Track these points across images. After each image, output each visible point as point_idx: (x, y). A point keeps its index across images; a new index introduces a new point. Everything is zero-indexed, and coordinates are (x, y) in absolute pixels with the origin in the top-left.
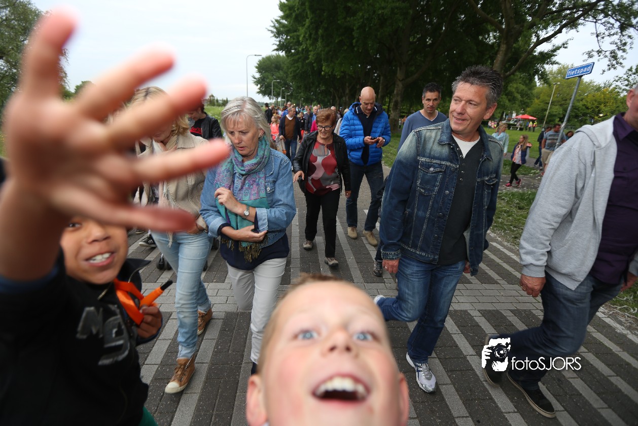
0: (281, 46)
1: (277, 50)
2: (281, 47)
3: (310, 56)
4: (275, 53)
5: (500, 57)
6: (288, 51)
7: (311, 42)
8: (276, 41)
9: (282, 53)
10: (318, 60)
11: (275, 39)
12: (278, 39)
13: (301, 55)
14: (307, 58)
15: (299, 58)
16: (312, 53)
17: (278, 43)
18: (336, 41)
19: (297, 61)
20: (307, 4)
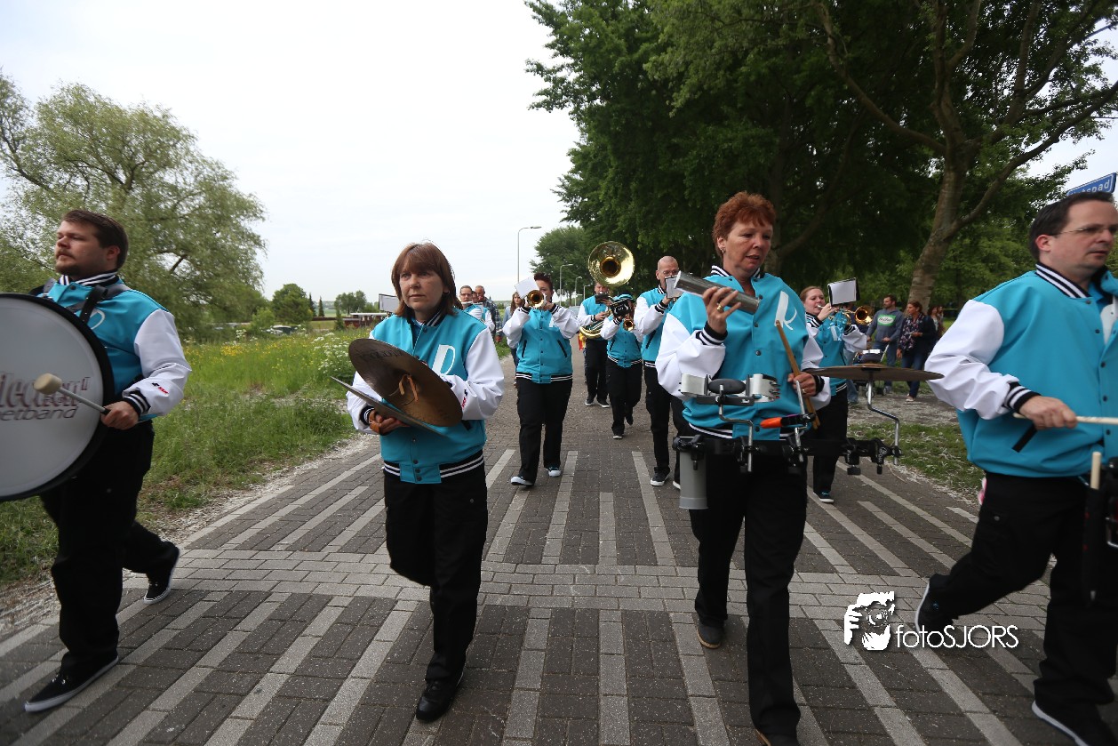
0: (573, 213)
1: (567, 219)
2: (573, 215)
3: (619, 224)
4: (565, 225)
5: (946, 193)
6: (585, 221)
7: (618, 200)
8: (566, 206)
9: (577, 225)
10: (632, 229)
11: (566, 204)
12: (570, 204)
13: (605, 223)
15: (602, 229)
16: (622, 217)
17: (569, 209)
18: (660, 195)
19: (599, 232)
20: (609, 147)
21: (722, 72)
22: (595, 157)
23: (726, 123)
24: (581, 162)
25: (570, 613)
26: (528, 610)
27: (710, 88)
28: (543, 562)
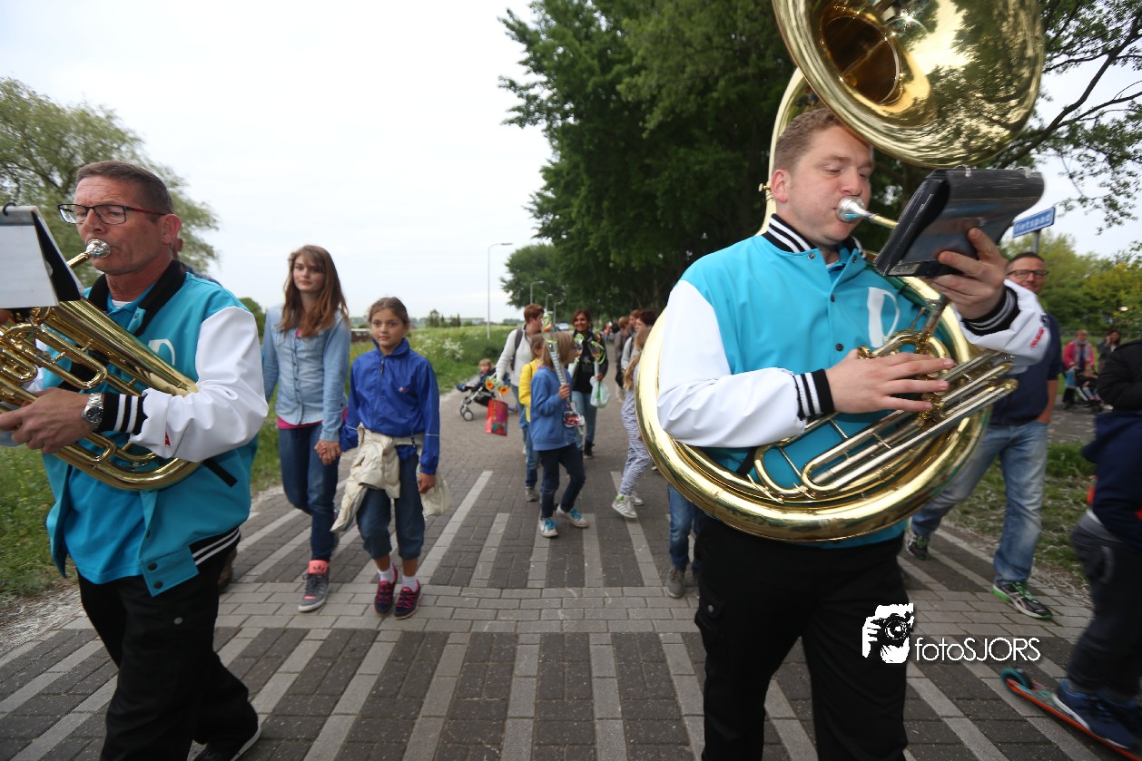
2: (545, 232)
3: (591, 242)
4: (536, 242)
6: (556, 238)
7: (590, 218)
8: (538, 223)
9: (548, 242)
10: (604, 247)
11: (535, 220)
12: (541, 221)
13: (576, 241)
14: (587, 245)
15: (574, 246)
16: (594, 236)
17: (540, 226)
18: (632, 215)
19: (571, 250)
20: (582, 166)
21: (692, 97)
22: (568, 174)
23: (697, 145)
24: (553, 179)
25: (559, 638)
26: (517, 636)
27: (682, 112)
28: (529, 585)
